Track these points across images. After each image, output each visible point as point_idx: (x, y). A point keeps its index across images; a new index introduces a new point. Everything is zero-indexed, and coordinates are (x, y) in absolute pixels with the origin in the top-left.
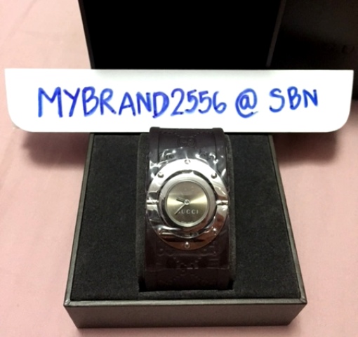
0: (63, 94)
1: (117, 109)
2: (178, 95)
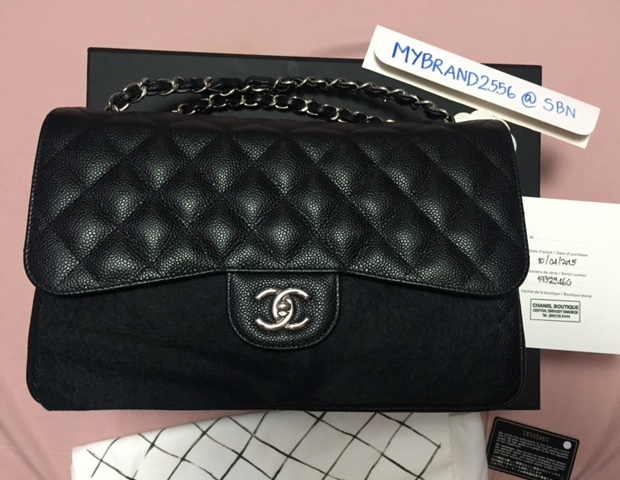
0: (411, 52)
1: (444, 72)
2: (485, 79)
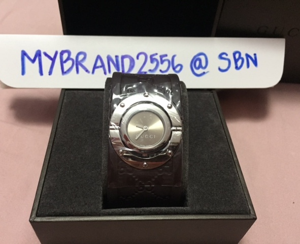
0: (43, 56)
1: (91, 70)
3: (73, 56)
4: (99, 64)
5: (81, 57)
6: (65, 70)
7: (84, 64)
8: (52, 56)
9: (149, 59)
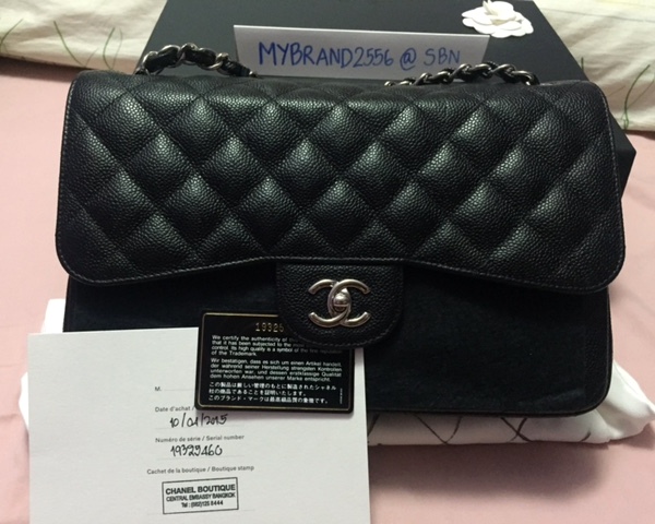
3: (302, 49)
4: (323, 56)
5: (308, 50)
6: (295, 61)
7: (311, 56)
8: (284, 48)
9: (365, 53)
